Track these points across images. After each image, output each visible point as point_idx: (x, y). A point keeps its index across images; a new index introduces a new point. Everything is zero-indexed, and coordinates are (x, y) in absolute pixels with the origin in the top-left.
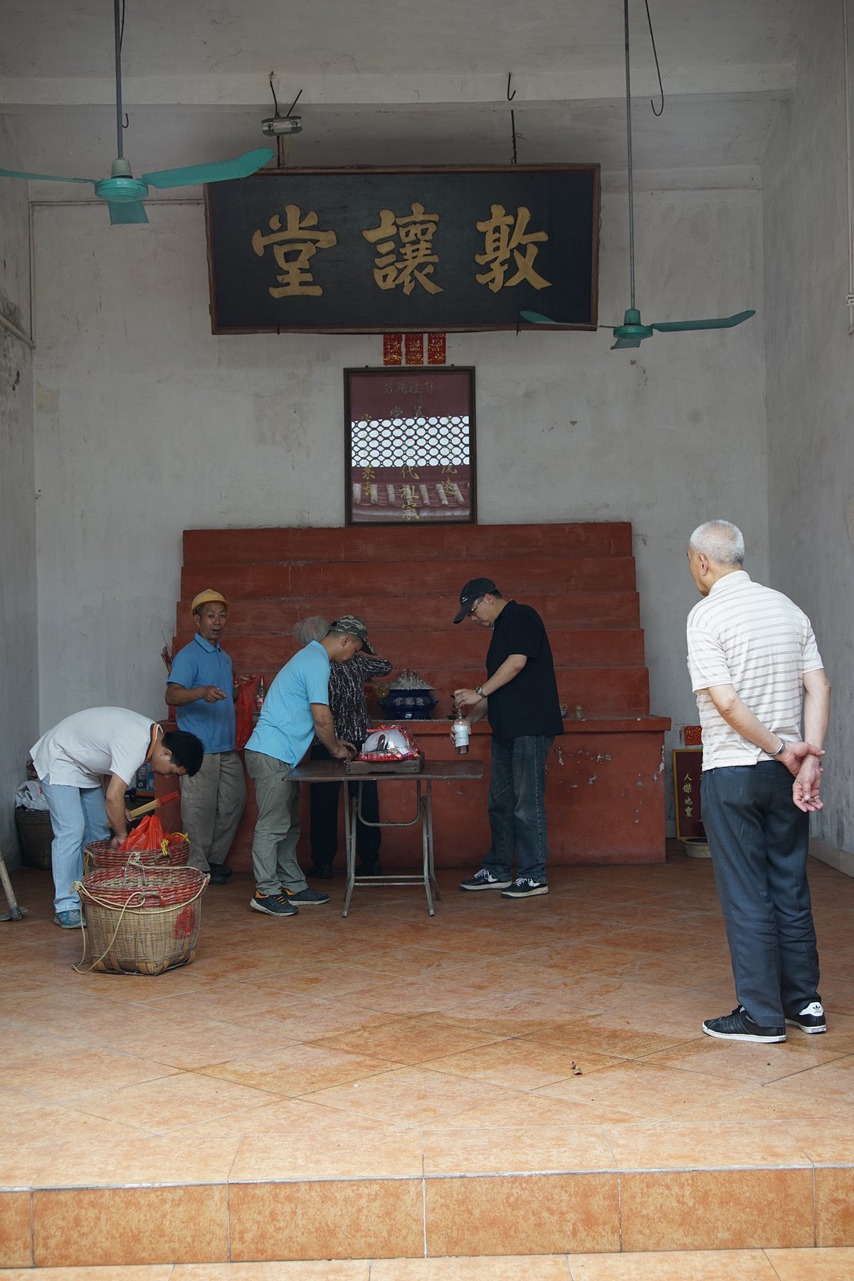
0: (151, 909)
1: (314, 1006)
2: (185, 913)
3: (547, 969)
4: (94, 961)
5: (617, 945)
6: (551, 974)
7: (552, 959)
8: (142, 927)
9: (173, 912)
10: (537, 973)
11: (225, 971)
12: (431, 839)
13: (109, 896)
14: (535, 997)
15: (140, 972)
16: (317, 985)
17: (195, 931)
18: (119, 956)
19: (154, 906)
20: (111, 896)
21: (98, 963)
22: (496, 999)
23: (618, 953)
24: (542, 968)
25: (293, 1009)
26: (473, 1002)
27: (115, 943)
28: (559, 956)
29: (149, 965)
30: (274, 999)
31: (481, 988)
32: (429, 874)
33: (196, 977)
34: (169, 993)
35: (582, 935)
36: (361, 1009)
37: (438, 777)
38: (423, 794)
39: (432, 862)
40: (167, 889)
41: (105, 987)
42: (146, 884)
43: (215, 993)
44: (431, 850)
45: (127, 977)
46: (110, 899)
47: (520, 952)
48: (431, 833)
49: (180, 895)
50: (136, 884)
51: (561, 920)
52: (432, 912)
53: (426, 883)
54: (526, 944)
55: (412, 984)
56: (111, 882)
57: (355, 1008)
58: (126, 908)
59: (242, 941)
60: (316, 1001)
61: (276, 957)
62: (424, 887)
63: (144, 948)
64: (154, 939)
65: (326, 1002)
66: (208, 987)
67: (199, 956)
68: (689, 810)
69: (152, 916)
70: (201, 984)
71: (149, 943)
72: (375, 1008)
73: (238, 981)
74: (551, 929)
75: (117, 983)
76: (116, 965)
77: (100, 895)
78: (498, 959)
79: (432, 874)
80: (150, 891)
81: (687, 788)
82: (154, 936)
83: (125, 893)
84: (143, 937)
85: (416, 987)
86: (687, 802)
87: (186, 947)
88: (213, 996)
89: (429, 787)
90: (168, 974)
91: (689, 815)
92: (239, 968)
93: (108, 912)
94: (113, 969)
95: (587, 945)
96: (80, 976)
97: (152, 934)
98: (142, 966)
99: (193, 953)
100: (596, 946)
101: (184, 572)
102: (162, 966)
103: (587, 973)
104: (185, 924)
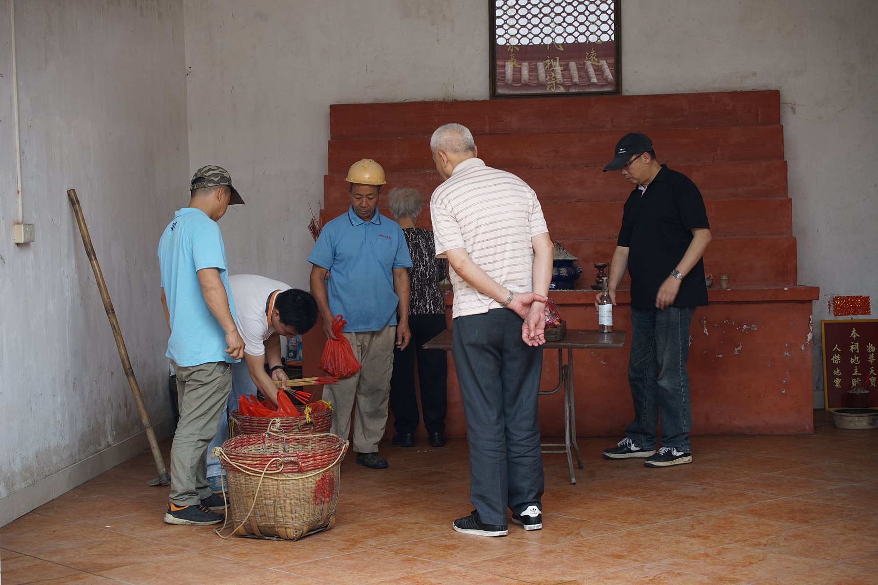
0: (290, 475)
1: (450, 573)
2: (323, 479)
3: (689, 539)
4: (235, 526)
5: (761, 515)
6: (692, 544)
7: (694, 529)
8: (281, 492)
9: (312, 478)
10: (678, 542)
11: (364, 537)
12: (573, 408)
13: (248, 462)
14: (675, 567)
15: (279, 537)
16: (454, 552)
17: (334, 496)
18: (259, 521)
19: (293, 472)
20: (251, 462)
21: (239, 528)
22: (635, 568)
23: (763, 524)
24: (683, 538)
25: (429, 576)
26: (611, 571)
27: (254, 508)
28: (701, 526)
29: (288, 530)
30: (410, 566)
31: (620, 557)
32: (571, 442)
33: (334, 543)
34: (306, 558)
35: (726, 505)
36: (497, 577)
37: (579, 345)
38: (565, 362)
39: (574, 431)
40: (306, 455)
41: (245, 551)
42: (287, 450)
43: (353, 559)
44: (573, 419)
45: (267, 542)
46: (249, 465)
47: (661, 522)
48: (573, 402)
49: (318, 461)
50: (277, 450)
51: (704, 489)
52: (573, 480)
53: (568, 451)
54: (668, 514)
55: (551, 552)
56: (252, 448)
57: (490, 576)
58: (265, 474)
59: (383, 507)
60: (452, 568)
61: (415, 523)
62: (565, 455)
63: (284, 513)
64: (293, 504)
65: (463, 570)
66: (346, 553)
67: (339, 522)
68: (837, 381)
69: (291, 482)
70: (339, 550)
71: (288, 509)
72: (512, 576)
73: (376, 547)
74: (694, 499)
75: (257, 547)
76: (256, 530)
77: (240, 461)
78: (638, 528)
79: (575, 442)
80: (289, 456)
81: (836, 359)
82: (293, 501)
83: (264, 459)
84: (282, 502)
85: (554, 555)
86: (835, 373)
87: (325, 513)
88: (350, 562)
89: (570, 355)
90: (308, 539)
91: (838, 386)
92: (377, 535)
93: (248, 477)
94: (254, 534)
95: (730, 515)
96: (221, 540)
97: (291, 499)
98: (281, 531)
99: (332, 519)
100: (740, 516)
101: (331, 145)
102: (301, 532)
103: (730, 543)
104: (324, 489)
